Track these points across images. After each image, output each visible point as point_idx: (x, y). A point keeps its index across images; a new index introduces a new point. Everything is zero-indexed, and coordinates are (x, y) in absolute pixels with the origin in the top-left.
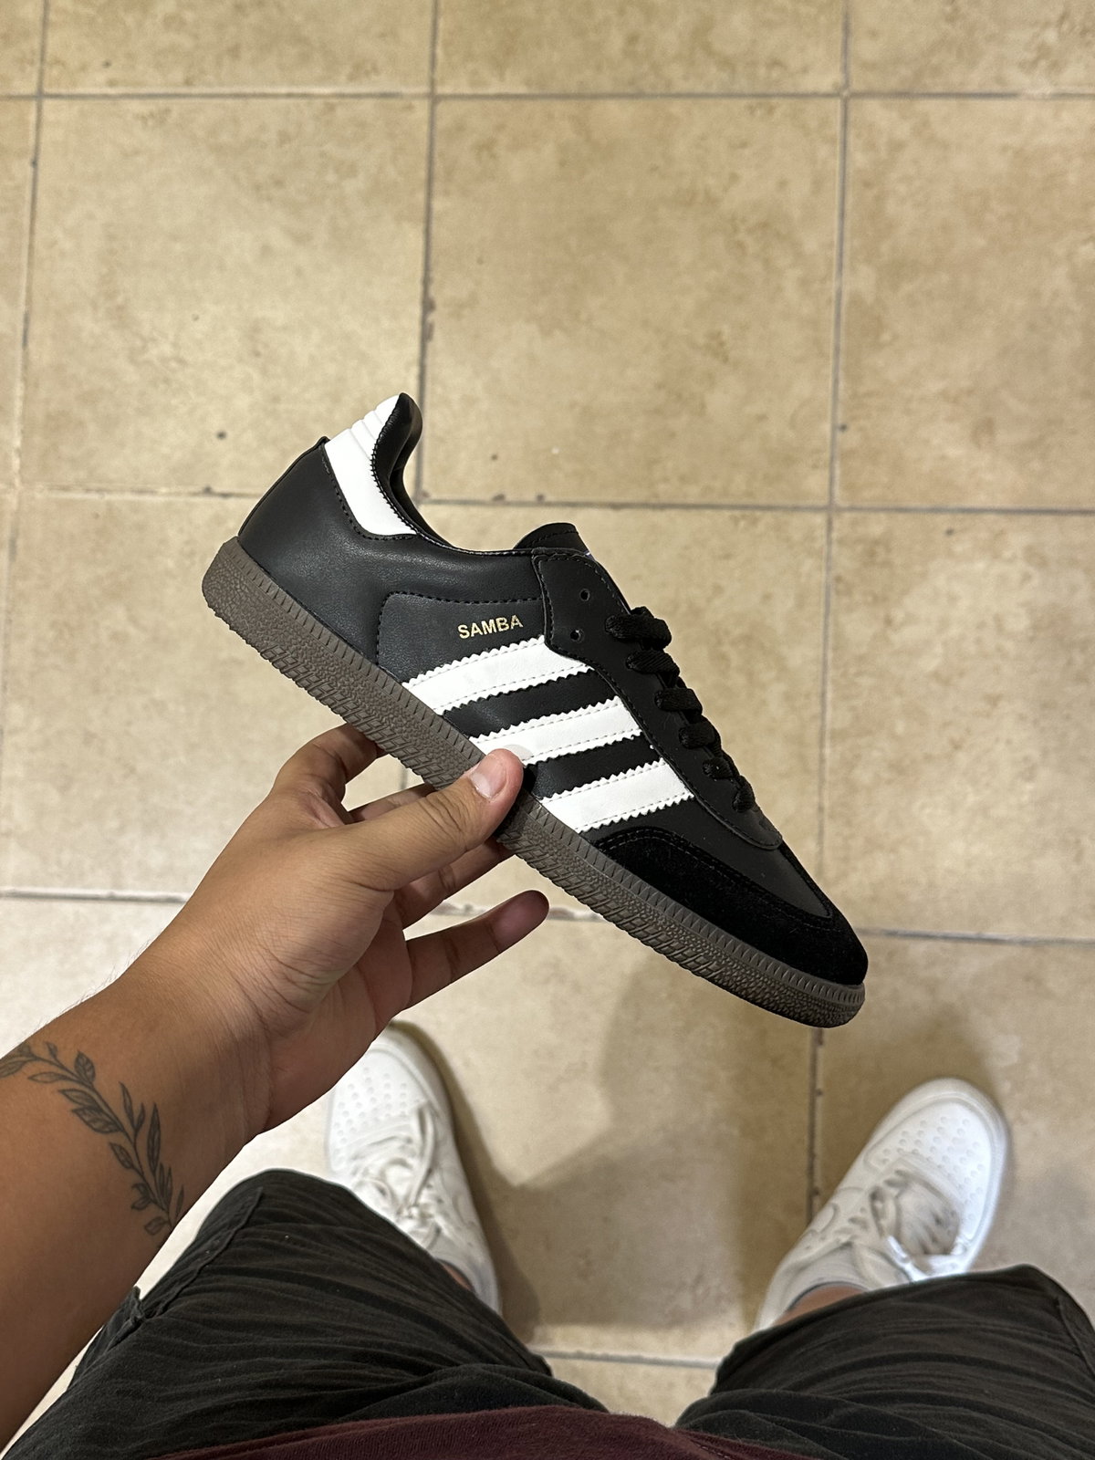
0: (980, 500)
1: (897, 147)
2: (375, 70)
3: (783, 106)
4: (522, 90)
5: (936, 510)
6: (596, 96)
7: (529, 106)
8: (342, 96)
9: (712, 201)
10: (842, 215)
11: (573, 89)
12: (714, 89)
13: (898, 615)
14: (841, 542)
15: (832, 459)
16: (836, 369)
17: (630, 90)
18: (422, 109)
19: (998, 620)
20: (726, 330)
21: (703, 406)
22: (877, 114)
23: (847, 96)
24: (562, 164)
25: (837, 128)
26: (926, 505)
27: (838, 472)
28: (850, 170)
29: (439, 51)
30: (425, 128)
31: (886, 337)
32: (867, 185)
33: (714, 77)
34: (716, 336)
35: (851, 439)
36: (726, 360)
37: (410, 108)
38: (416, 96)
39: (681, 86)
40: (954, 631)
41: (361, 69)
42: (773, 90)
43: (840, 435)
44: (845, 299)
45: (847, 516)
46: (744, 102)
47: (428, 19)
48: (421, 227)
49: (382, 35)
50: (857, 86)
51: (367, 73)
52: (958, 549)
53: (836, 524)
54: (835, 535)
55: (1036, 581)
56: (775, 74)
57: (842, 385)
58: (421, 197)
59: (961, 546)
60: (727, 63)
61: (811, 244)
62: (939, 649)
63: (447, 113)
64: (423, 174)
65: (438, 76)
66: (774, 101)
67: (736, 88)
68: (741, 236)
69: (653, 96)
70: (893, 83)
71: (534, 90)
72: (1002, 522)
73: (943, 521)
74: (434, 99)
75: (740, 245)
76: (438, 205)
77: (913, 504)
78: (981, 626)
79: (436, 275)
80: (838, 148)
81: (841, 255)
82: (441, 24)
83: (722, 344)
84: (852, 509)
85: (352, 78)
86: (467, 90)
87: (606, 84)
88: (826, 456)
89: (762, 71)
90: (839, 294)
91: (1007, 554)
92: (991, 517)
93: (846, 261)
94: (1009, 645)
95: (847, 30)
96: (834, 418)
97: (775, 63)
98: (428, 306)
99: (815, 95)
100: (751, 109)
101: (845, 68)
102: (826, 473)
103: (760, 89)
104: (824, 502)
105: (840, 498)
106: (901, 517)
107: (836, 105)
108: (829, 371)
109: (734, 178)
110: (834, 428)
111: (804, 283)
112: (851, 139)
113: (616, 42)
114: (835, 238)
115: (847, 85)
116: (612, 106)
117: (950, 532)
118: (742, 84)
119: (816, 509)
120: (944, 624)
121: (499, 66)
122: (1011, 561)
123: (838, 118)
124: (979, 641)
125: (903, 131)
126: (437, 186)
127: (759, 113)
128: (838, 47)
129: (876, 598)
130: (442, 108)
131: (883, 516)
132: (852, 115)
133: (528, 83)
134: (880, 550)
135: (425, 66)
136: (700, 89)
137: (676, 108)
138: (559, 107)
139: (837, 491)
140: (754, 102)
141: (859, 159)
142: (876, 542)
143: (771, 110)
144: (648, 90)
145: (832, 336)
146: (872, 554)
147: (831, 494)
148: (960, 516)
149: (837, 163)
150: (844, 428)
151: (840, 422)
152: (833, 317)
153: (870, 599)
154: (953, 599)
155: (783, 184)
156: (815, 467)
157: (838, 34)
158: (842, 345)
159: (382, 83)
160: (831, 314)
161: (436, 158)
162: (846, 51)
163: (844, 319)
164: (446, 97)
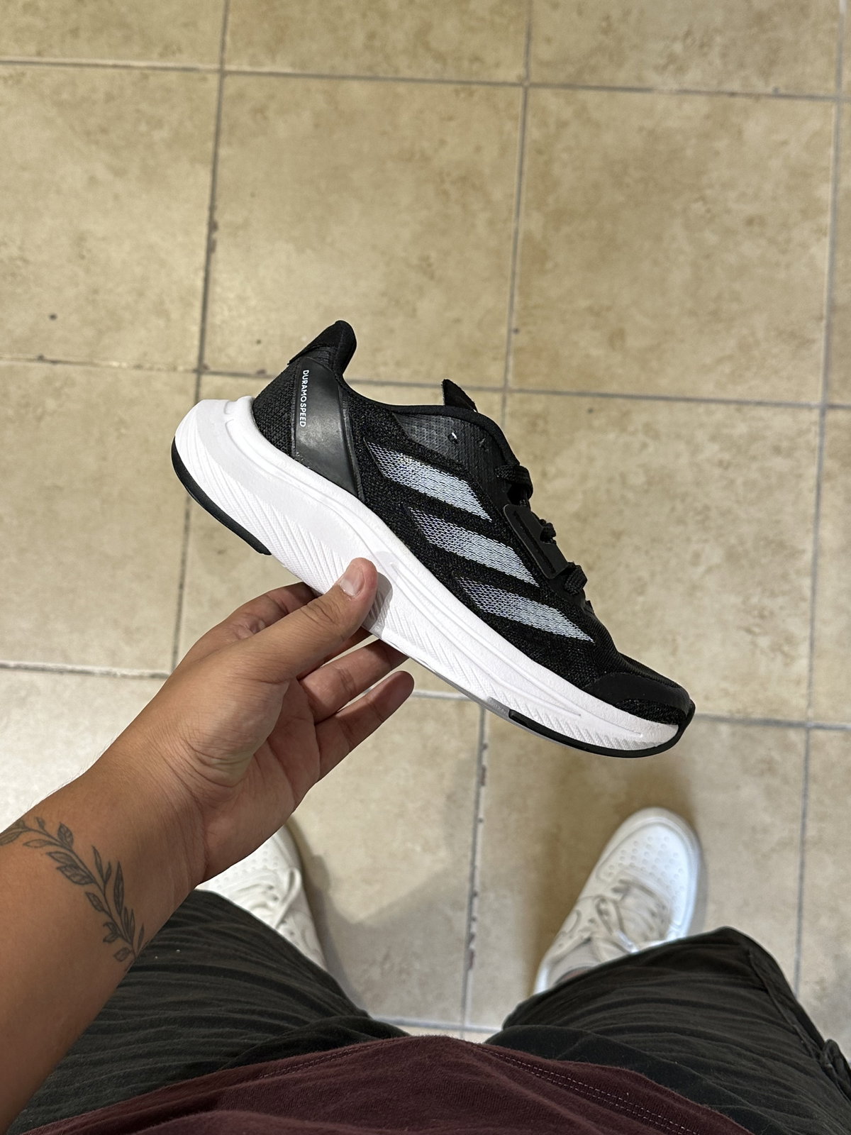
0: (613, 388)
1: (562, 125)
2: (180, 50)
3: (481, 91)
4: (288, 70)
5: (582, 394)
6: (344, 78)
7: (293, 83)
8: (154, 68)
9: (426, 159)
10: (521, 173)
11: (326, 71)
12: (430, 76)
13: (552, 470)
14: (513, 415)
15: (508, 353)
16: (512, 287)
17: (368, 74)
18: (213, 81)
19: (623, 477)
20: (433, 255)
21: (414, 310)
22: (550, 100)
23: (526, 85)
24: (317, 126)
25: (520, 109)
26: (574, 390)
27: (511, 363)
28: (528, 141)
29: (228, 39)
30: (215, 94)
31: (549, 265)
32: (540, 152)
33: (430, 67)
34: (425, 259)
35: (521, 340)
36: (432, 277)
37: (204, 79)
38: (209, 71)
39: (406, 73)
40: (591, 484)
41: (169, 50)
42: (474, 79)
43: (514, 336)
44: (520, 237)
45: (518, 396)
46: (451, 87)
47: (220, 14)
48: (210, 167)
49: (186, 25)
50: (535, 78)
51: (174, 53)
52: (596, 423)
53: (509, 402)
54: (508, 410)
55: (651, 449)
56: (476, 67)
57: (516, 299)
58: (210, 145)
59: (598, 422)
60: (440, 57)
61: (497, 194)
62: (580, 496)
63: (232, 85)
64: (212, 128)
65: (226, 55)
66: (474, 87)
67: (446, 76)
68: (447, 186)
69: (385, 79)
70: (561, 77)
71: (298, 71)
72: (629, 404)
73: (586, 402)
74: (223, 74)
75: (445, 193)
76: (223, 152)
77: (566, 389)
78: (611, 480)
79: (220, 204)
80: (519, 125)
81: (519, 203)
82: (230, 18)
83: (430, 265)
84: (521, 391)
85: (162, 56)
86: (247, 68)
87: (351, 70)
88: (504, 350)
89: (466, 64)
90: (516, 233)
91: (631, 428)
92: (620, 401)
93: (523, 207)
94: (630, 495)
95: (529, 37)
96: (510, 324)
97: (476, 59)
98: (213, 226)
99: (504, 84)
100: (457, 92)
101: (527, 65)
102: (502, 364)
103: (464, 78)
104: (500, 385)
105: (512, 383)
106: (556, 398)
107: (519, 92)
108: (507, 289)
109: (443, 143)
110: (510, 331)
111: (491, 223)
112: (529, 118)
113: (359, 39)
114: (515, 191)
115: (528, 77)
116: (355, 86)
117: (591, 411)
118: (451, 74)
119: (494, 390)
120: (584, 478)
121: (272, 52)
122: (634, 433)
123: (520, 103)
124: (608, 491)
125: (567, 113)
126: (223, 138)
127: (462, 95)
128: (522, 50)
129: (536, 457)
130: (228, 80)
131: (543, 397)
132: (531, 100)
133: (293, 65)
134: (541, 423)
135: (217, 49)
136: (420, 75)
137: (402, 89)
138: (315, 84)
139: (510, 377)
140: (459, 87)
141: (534, 133)
142: (538, 416)
143: (471, 94)
144: (382, 75)
145: (510, 263)
146: (534, 424)
147: (506, 380)
148: (599, 399)
149: (517, 135)
150: (516, 331)
151: (514, 326)
152: (511, 248)
153: (531, 457)
154: (591, 460)
155: (478, 149)
156: (495, 359)
157: (522, 39)
158: (518, 270)
159: (185, 60)
160: (510, 247)
161: (223, 117)
162: (527, 52)
163: (519, 251)
164: (231, 73)
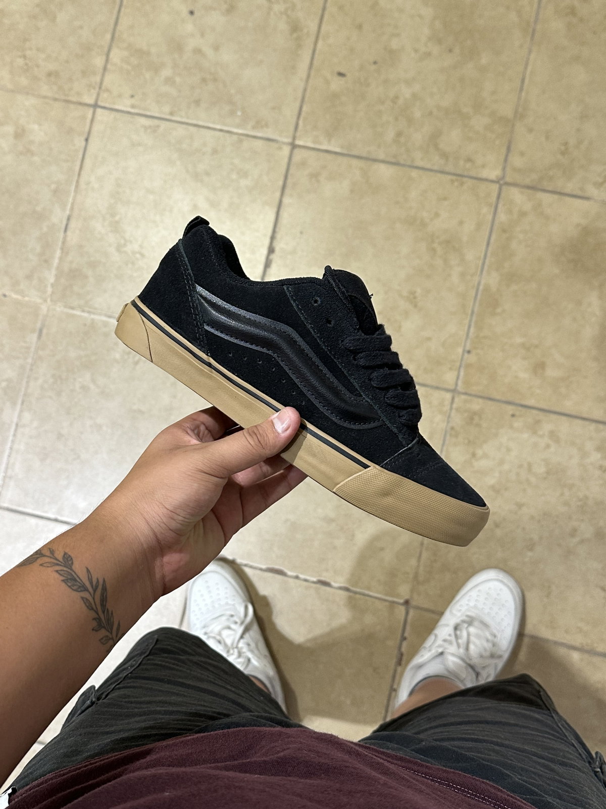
0: (531, 402)
1: (523, 214)
2: (267, 126)
3: (469, 183)
4: (338, 150)
5: (509, 403)
6: (375, 160)
7: (340, 159)
8: (247, 136)
9: (423, 225)
10: (488, 244)
11: (364, 155)
12: (436, 168)
13: (480, 452)
14: (457, 410)
15: (460, 366)
16: (470, 321)
17: (393, 160)
18: (286, 150)
19: (530, 465)
20: (419, 291)
21: (400, 327)
22: (517, 196)
23: (501, 182)
24: (352, 191)
25: (494, 199)
26: (503, 399)
27: (462, 373)
28: (497, 222)
29: (301, 123)
30: (286, 160)
31: (499, 310)
32: (504, 231)
33: (436, 161)
34: (413, 293)
35: (472, 359)
36: (415, 306)
37: (280, 148)
38: (284, 143)
39: (419, 163)
40: (506, 467)
41: (260, 124)
42: (466, 174)
43: (466, 355)
44: (481, 288)
45: (463, 397)
46: (449, 177)
47: (298, 104)
48: (275, 210)
49: (273, 108)
50: (508, 179)
51: (262, 127)
52: (516, 425)
53: (456, 400)
54: (455, 406)
55: (552, 449)
56: (468, 165)
57: (472, 330)
58: (278, 194)
59: (518, 424)
60: (445, 155)
61: (470, 256)
62: (497, 474)
63: (298, 155)
64: (281, 183)
65: (298, 134)
66: (465, 179)
67: (447, 169)
68: (435, 245)
69: (404, 165)
70: (527, 181)
71: (345, 152)
72: (541, 416)
73: (510, 409)
74: (294, 146)
75: (434, 250)
76: (286, 200)
77: (498, 397)
78: (521, 466)
79: (278, 236)
80: (493, 209)
81: (484, 264)
82: (304, 108)
83: (415, 298)
84: (466, 394)
85: (254, 128)
86: (312, 145)
87: (382, 156)
88: (458, 364)
89: (461, 163)
90: (479, 284)
91: (540, 433)
92: (534, 412)
93: (486, 267)
94: (533, 480)
95: (509, 149)
96: (465, 346)
97: (469, 160)
98: (271, 250)
99: (486, 180)
100: (452, 181)
101: (504, 169)
102: (456, 373)
103: (459, 172)
104: (452, 387)
105: (460, 387)
106: (490, 402)
107: (495, 187)
108: (467, 322)
109: (437, 215)
110: (464, 351)
111: (463, 275)
112: (500, 206)
113: (390, 134)
114: (482, 256)
115: (503, 177)
116: (382, 167)
117: (513, 416)
118: (450, 168)
119: (447, 390)
120: (502, 462)
121: (329, 136)
122: (542, 436)
123: (495, 195)
124: (518, 474)
125: (528, 206)
126: (287, 191)
127: (456, 184)
128: (502, 158)
129: (469, 442)
130: (296, 151)
131: (480, 401)
132: (503, 195)
133: (342, 147)
134: (476, 418)
135: (292, 128)
136: (428, 166)
137: (414, 173)
138: (355, 162)
139: (460, 383)
140: (454, 178)
141: (502, 217)
142: (475, 413)
143: (462, 184)
144: (402, 162)
145: (471, 304)
146: (472, 419)
147: (456, 384)
148: (520, 408)
149: (490, 217)
150: (469, 352)
151: (468, 348)
152: (474, 295)
153: (466, 441)
154: (509, 450)
155: (461, 223)
156: (451, 369)
157: (504, 150)
158: (476, 310)
159: (268, 133)
160: (473, 293)
161: (289, 177)
162: (506, 160)
163: (479, 297)
164: (300, 146)
